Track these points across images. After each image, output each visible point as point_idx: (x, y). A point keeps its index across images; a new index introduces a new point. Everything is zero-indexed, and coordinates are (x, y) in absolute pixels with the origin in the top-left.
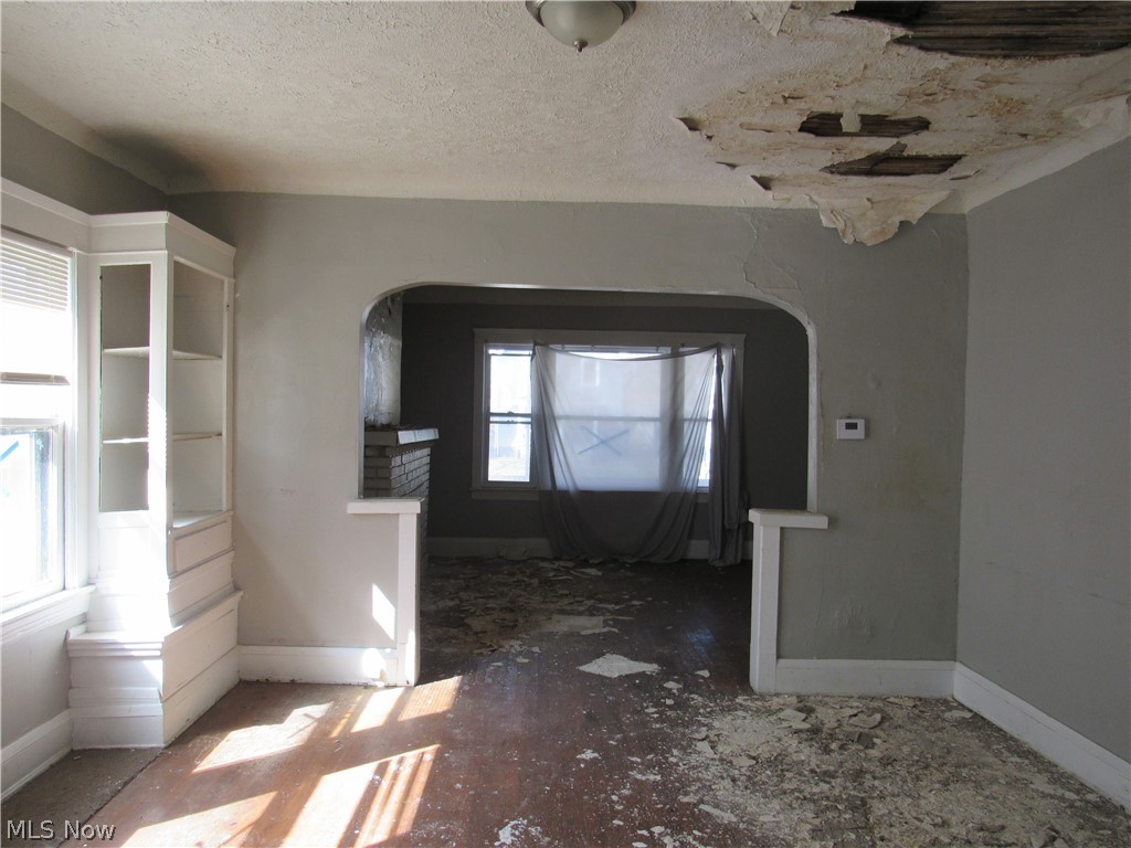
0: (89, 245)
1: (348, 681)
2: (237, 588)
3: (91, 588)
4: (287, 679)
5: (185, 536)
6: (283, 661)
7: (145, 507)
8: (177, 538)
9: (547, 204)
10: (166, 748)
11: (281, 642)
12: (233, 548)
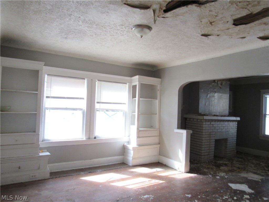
0: (131, 82)
1: (173, 168)
2: (159, 144)
3: (129, 137)
4: (165, 164)
5: (141, 131)
6: (164, 160)
7: (135, 125)
8: (140, 131)
9: (213, 59)
10: (132, 166)
11: (164, 156)
12: (159, 136)
